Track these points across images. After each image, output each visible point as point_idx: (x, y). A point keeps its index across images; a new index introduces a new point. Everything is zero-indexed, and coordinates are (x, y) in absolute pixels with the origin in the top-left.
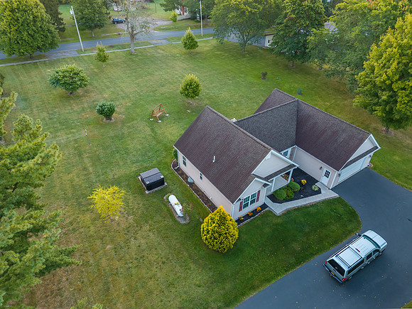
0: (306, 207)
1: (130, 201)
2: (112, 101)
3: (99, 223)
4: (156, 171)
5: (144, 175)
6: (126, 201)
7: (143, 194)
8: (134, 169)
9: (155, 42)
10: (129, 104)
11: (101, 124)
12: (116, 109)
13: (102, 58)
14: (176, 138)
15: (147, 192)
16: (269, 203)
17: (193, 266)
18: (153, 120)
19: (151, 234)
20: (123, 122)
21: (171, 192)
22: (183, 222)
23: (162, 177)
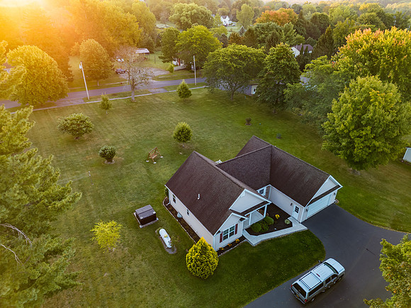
0: (278, 239)
1: (126, 235)
2: (113, 145)
3: (98, 254)
4: (149, 207)
5: (139, 211)
6: (122, 234)
7: (137, 228)
8: (130, 206)
9: (153, 90)
10: (128, 148)
11: (103, 166)
12: (116, 152)
13: (106, 106)
14: (168, 178)
15: (141, 226)
16: (247, 235)
17: (178, 291)
18: (149, 162)
19: (143, 263)
20: (122, 164)
21: (162, 227)
22: (171, 253)
23: (154, 213)
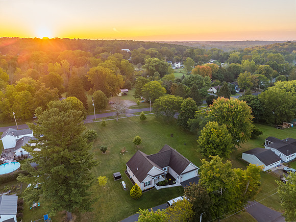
0: (168, 188)
4: (119, 173)
5: (114, 174)
6: (108, 181)
8: (111, 172)
9: (128, 115)
10: (112, 146)
11: (101, 155)
12: (107, 148)
13: (104, 125)
14: (127, 161)
15: (115, 180)
16: (156, 186)
18: (121, 154)
19: (115, 193)
20: (109, 154)
21: (123, 180)
22: (125, 190)
23: (121, 175)
